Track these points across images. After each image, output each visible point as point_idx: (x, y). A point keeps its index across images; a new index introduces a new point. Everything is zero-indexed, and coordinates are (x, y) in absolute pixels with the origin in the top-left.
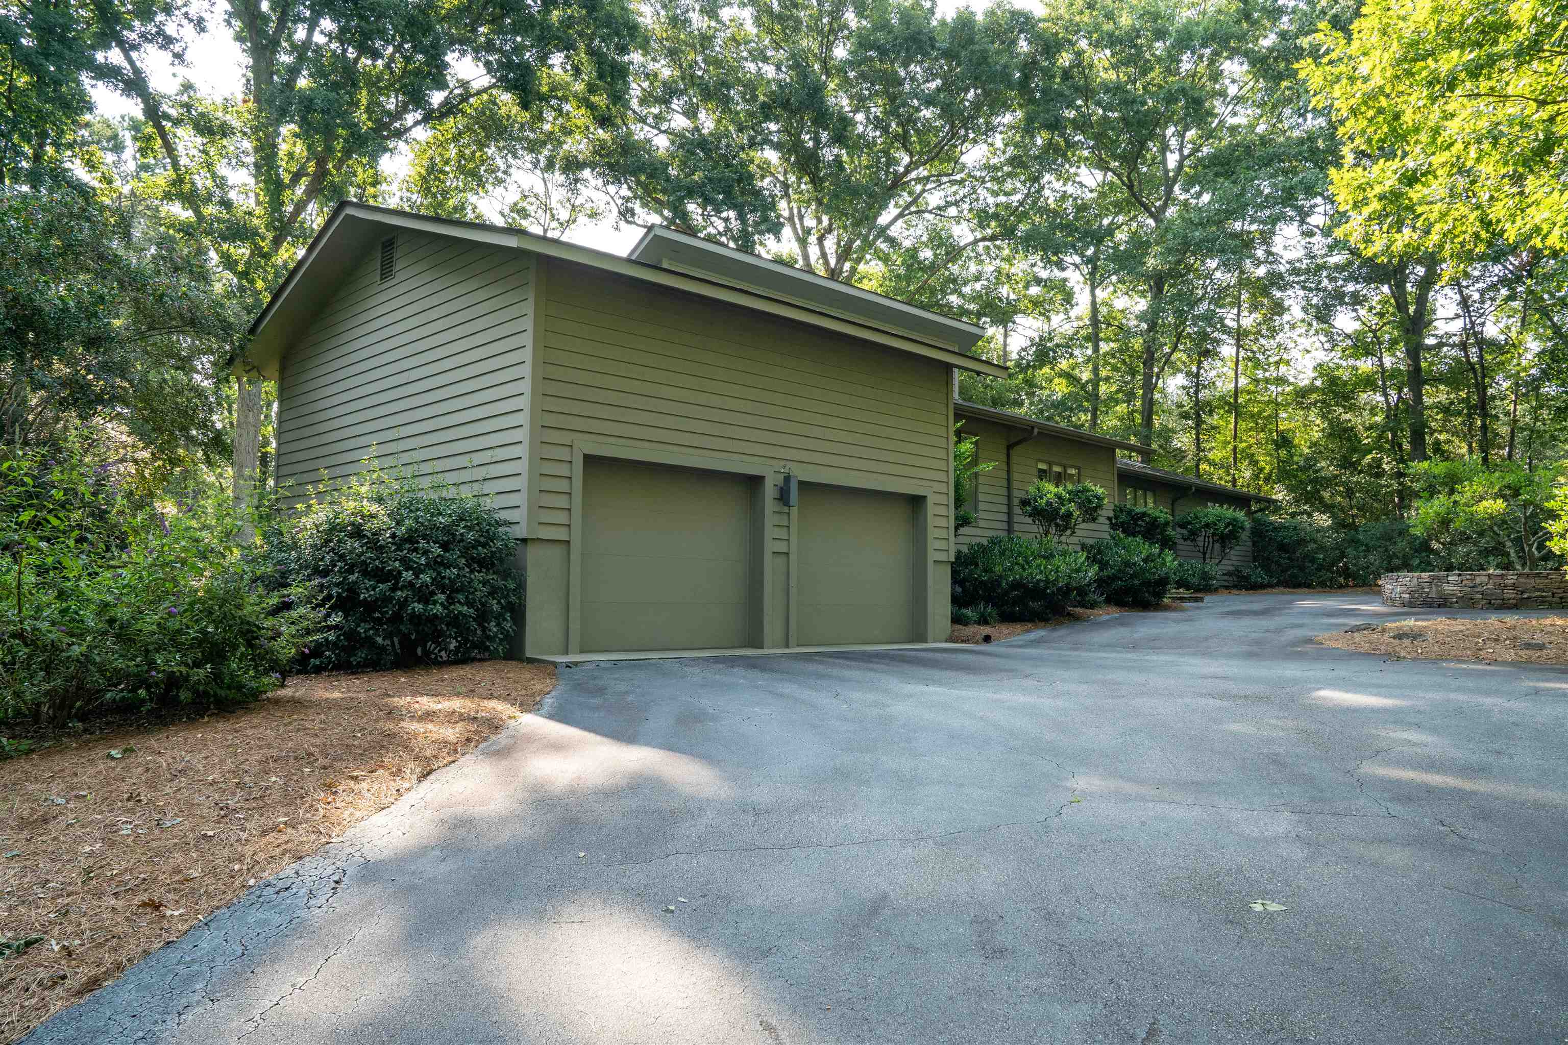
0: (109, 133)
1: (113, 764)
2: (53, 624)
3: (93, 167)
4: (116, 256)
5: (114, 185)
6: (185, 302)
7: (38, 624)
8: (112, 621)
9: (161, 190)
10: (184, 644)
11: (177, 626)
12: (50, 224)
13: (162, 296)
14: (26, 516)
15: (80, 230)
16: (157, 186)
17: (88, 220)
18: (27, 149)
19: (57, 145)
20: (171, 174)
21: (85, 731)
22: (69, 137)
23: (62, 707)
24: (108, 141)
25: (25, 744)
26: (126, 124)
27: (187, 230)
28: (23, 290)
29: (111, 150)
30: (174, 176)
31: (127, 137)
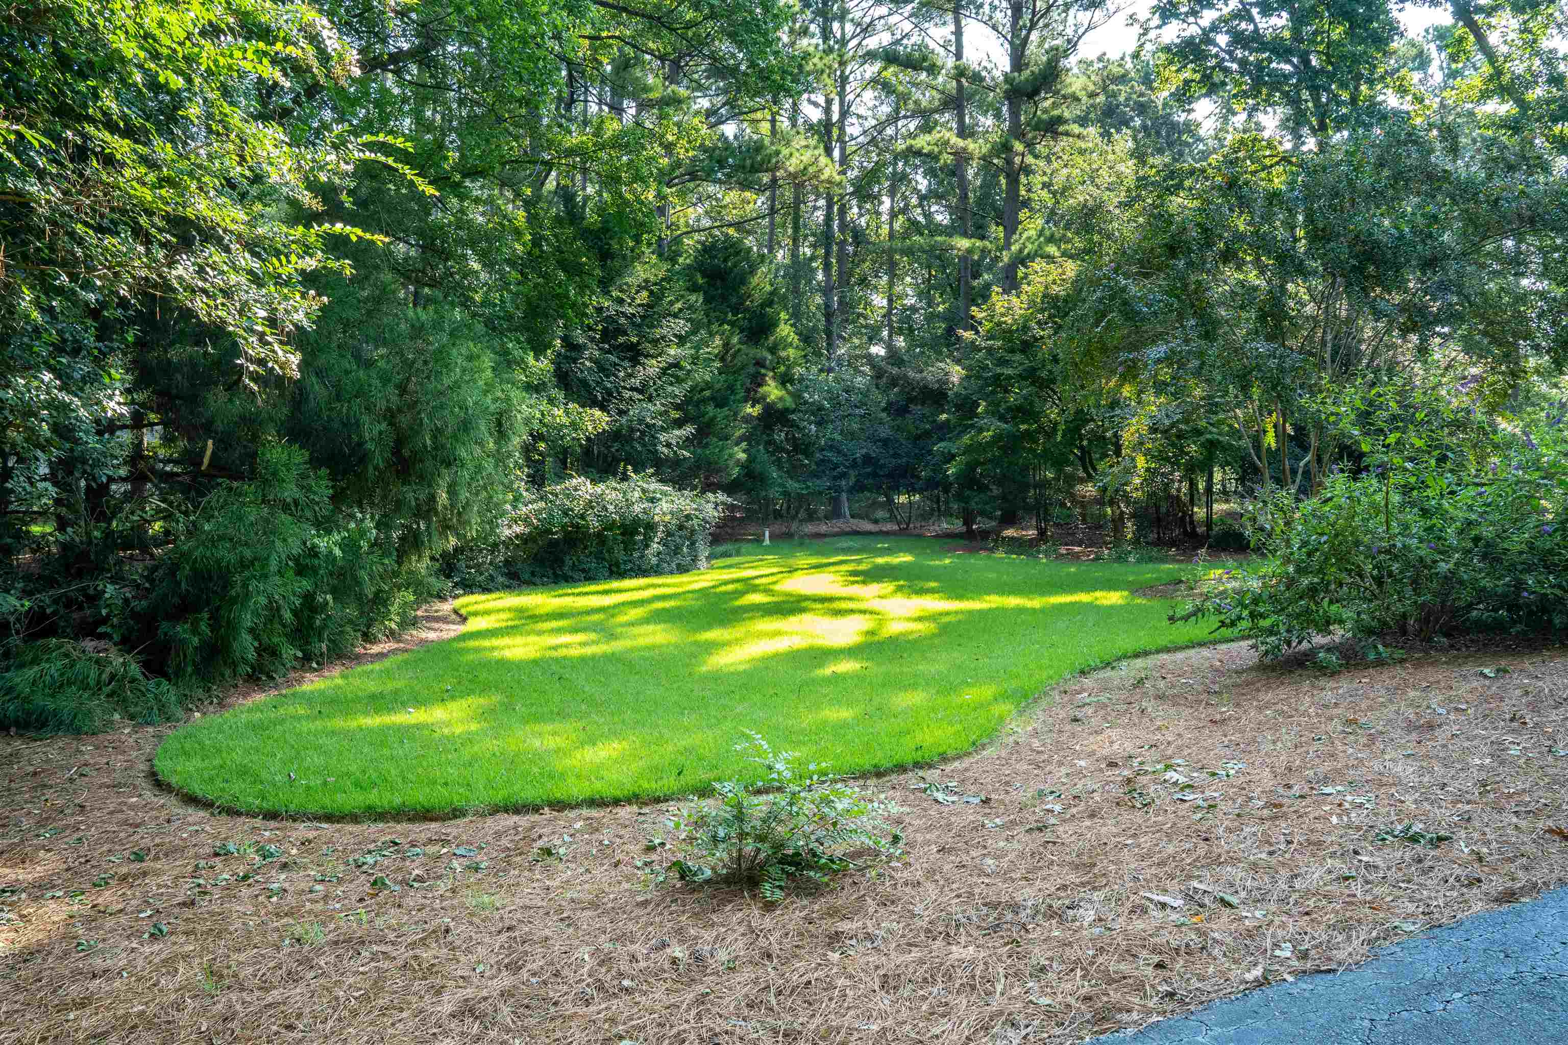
0: (1414, 51)
1: (1487, 682)
2: (1421, 541)
3: (1405, 91)
4: (1445, 171)
5: (1427, 102)
6: (1523, 201)
7: (1408, 541)
8: (1476, 540)
9: (1476, 91)
10: (1557, 565)
11: (1548, 546)
12: (1380, 158)
13: (1497, 200)
14: (1392, 439)
15: (1409, 156)
16: (1472, 88)
17: (1415, 142)
18: (1345, 96)
19: (1371, 82)
20: (1487, 69)
21: (1452, 646)
22: (1380, 70)
23: (1427, 621)
24: (1414, 60)
25: (1399, 654)
26: (1430, 37)
27: (1514, 126)
28: (1363, 227)
29: (1418, 69)
30: (1491, 71)
31: (1432, 49)
